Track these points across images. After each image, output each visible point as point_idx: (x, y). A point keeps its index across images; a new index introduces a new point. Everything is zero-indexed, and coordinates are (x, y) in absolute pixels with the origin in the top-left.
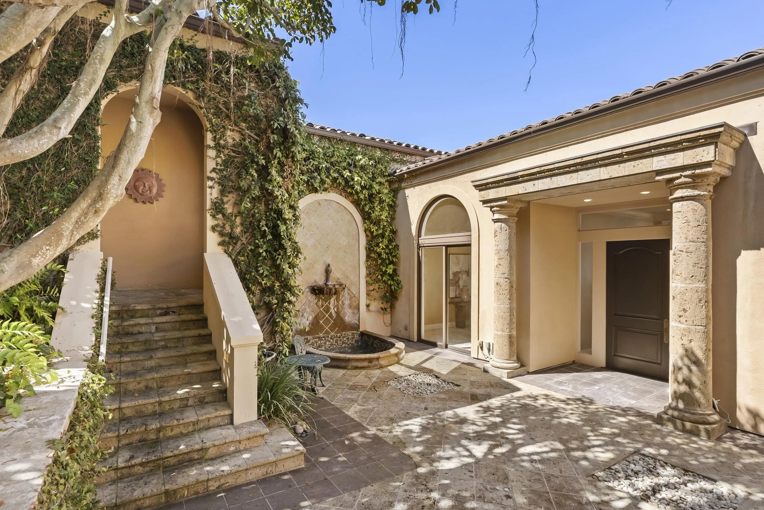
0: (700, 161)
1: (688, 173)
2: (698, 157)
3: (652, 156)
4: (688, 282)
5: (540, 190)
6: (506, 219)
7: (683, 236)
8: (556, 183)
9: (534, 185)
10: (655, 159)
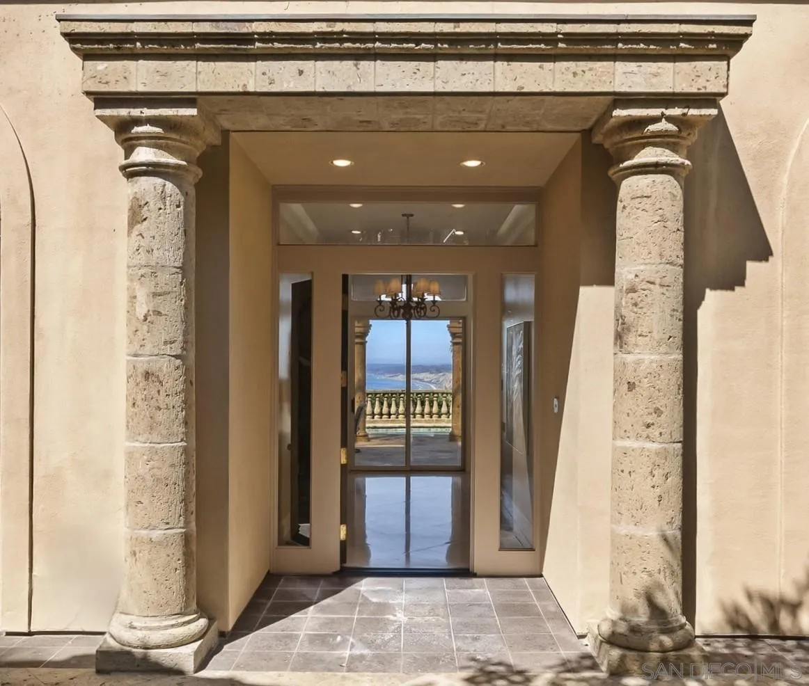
0: (703, 91)
1: (676, 112)
2: (700, 80)
3: (614, 57)
4: (663, 349)
5: (320, 89)
6: (178, 167)
7: (655, 250)
8: (371, 77)
9: (301, 73)
10: (620, 66)
